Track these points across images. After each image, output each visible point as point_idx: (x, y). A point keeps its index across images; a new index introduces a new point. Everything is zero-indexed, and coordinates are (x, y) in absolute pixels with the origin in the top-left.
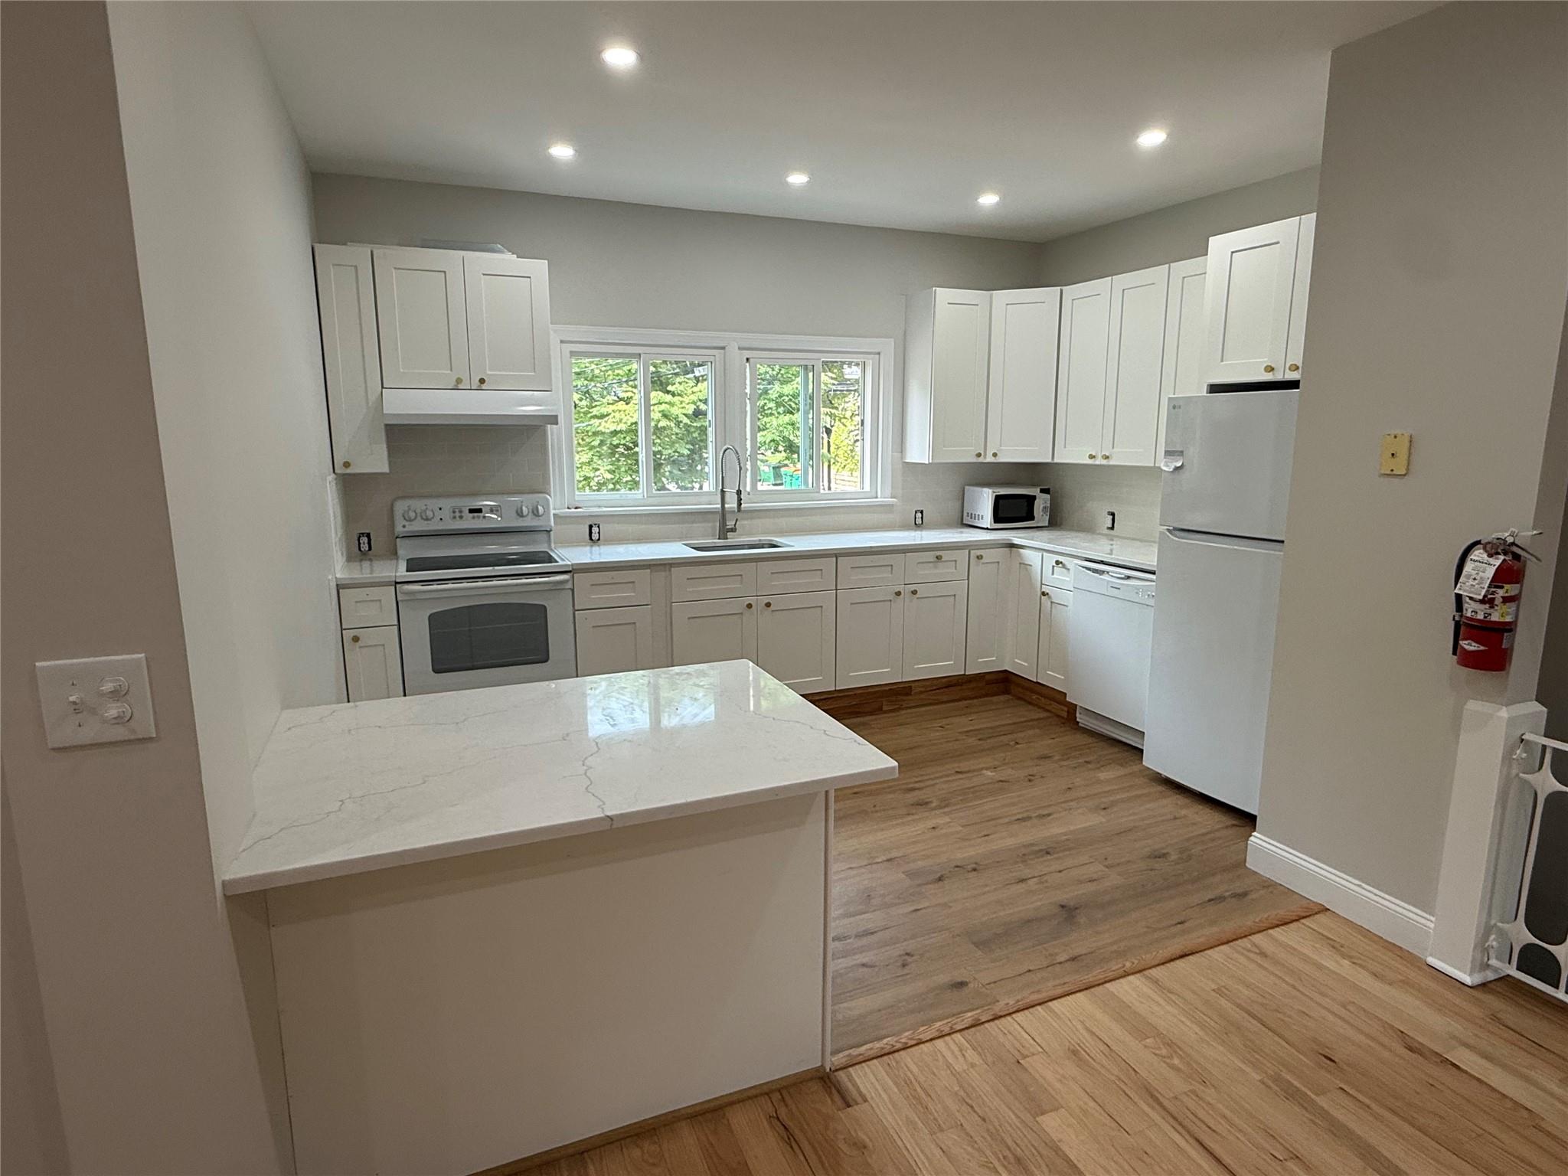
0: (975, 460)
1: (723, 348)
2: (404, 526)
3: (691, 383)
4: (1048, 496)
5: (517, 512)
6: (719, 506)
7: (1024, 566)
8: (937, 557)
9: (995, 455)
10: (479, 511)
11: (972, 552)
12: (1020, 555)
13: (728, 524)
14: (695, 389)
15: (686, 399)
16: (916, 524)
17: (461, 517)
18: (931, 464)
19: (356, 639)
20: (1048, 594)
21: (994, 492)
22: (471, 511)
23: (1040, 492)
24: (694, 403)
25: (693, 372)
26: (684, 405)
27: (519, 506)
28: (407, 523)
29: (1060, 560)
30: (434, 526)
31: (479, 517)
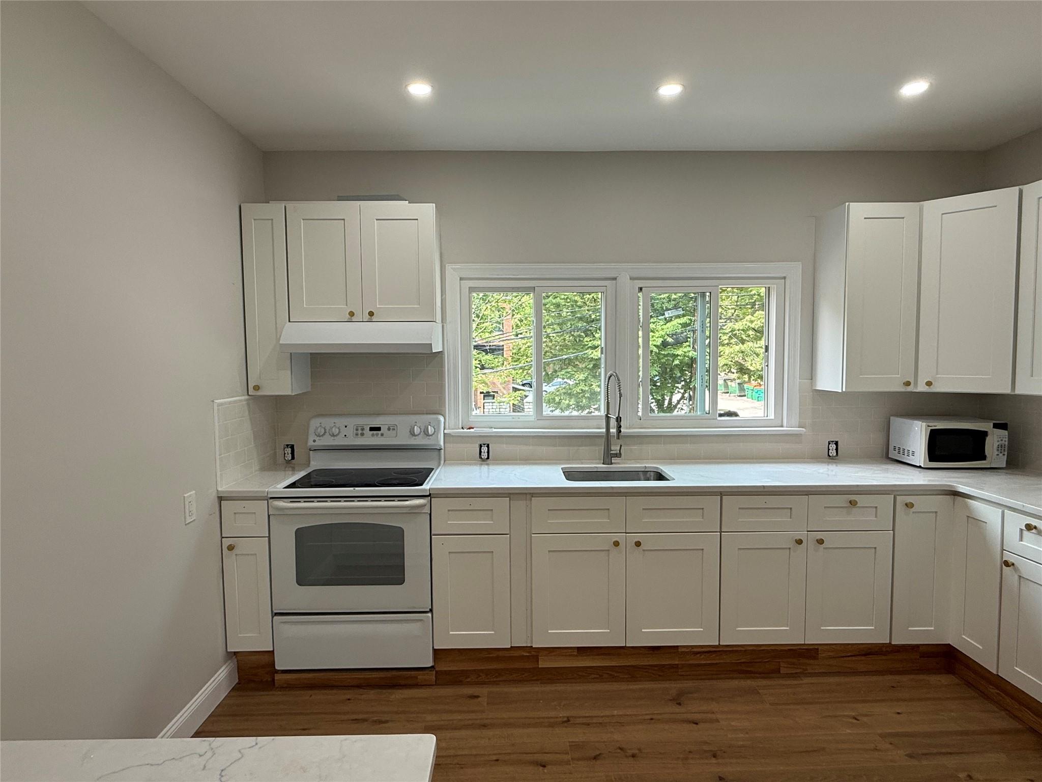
0: (902, 389)
1: (615, 279)
2: (314, 441)
3: (662, 323)
4: (1006, 433)
5: (410, 432)
6: (604, 430)
7: (974, 521)
8: (850, 502)
9: (929, 384)
10: (379, 429)
11: (898, 498)
12: (967, 507)
13: (612, 448)
14: (664, 327)
15: (657, 334)
16: (829, 455)
17: (362, 434)
18: (845, 392)
19: (231, 548)
20: (1013, 564)
21: (929, 426)
22: (372, 429)
23: (994, 427)
24: (662, 337)
25: (664, 314)
26: (654, 338)
27: (413, 426)
28: (317, 439)
29: (1034, 524)
30: (339, 441)
31: (377, 435)
